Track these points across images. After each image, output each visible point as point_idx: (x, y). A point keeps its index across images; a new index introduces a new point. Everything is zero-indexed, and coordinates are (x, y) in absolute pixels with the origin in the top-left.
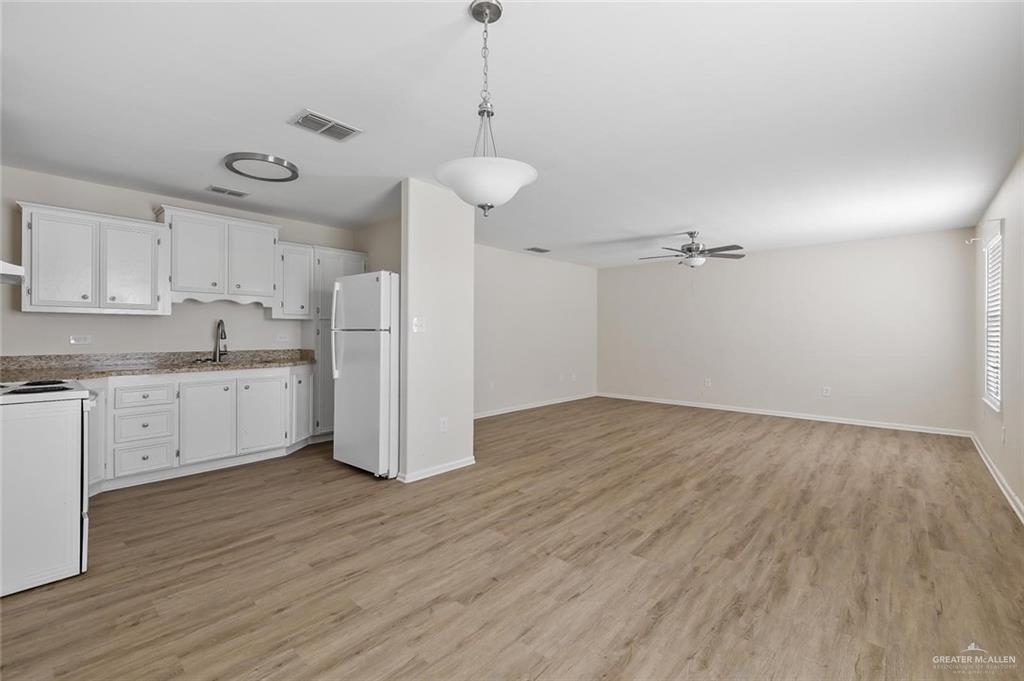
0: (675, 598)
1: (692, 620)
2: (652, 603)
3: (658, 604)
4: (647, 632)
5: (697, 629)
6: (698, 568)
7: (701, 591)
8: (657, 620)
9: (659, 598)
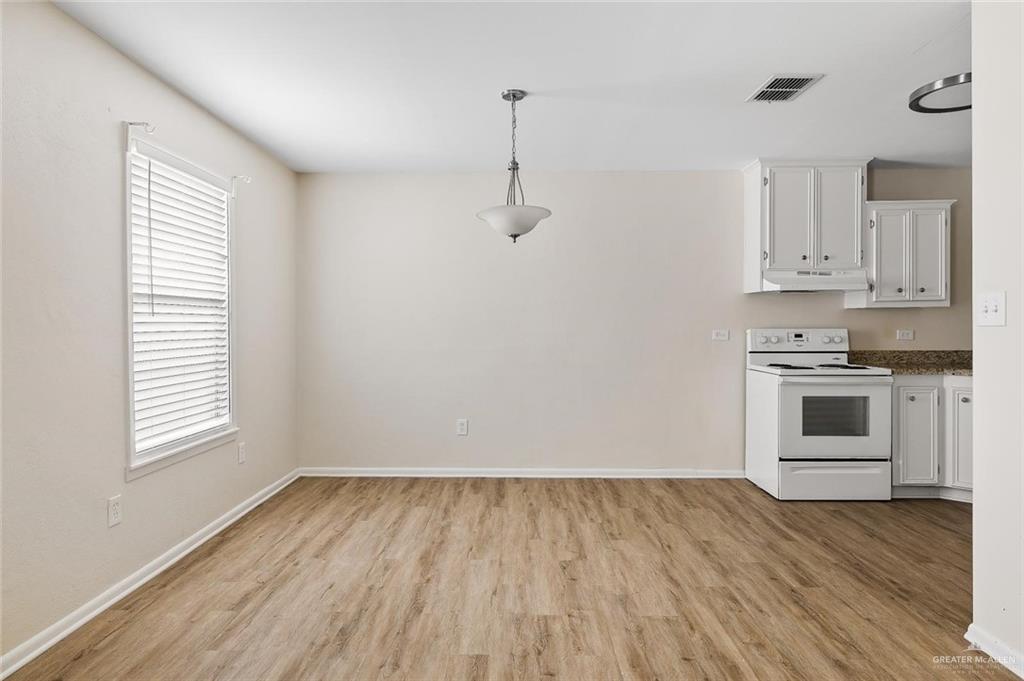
0: (407, 622)
1: (386, 609)
2: (426, 610)
3: (421, 611)
4: (418, 591)
5: (380, 605)
6: (394, 670)
7: (383, 639)
8: (415, 600)
9: (422, 616)
